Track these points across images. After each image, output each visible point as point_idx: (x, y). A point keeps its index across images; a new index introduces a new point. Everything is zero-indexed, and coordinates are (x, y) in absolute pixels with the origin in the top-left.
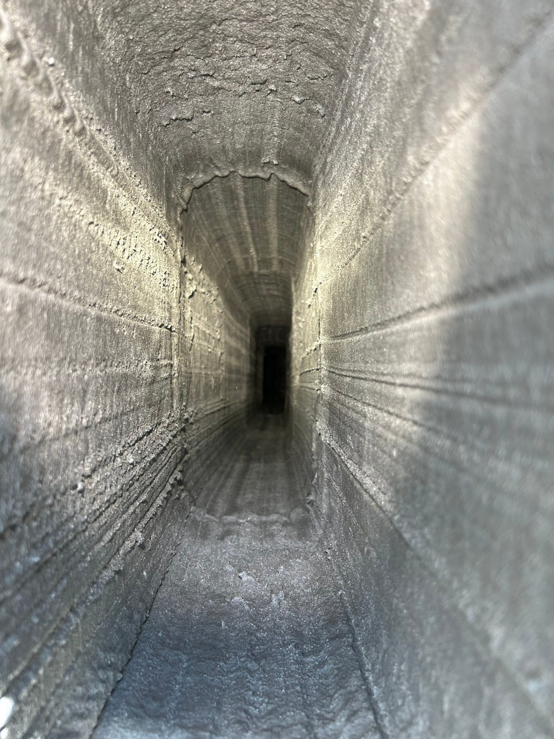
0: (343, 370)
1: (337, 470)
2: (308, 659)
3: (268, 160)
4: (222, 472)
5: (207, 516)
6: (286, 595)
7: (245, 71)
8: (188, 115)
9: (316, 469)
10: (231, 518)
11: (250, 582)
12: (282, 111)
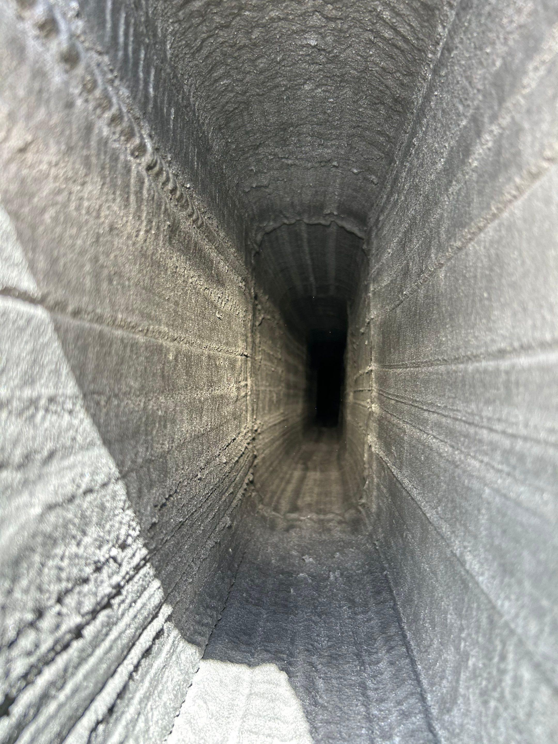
0: (390, 394)
1: (385, 475)
2: (359, 617)
3: (329, 212)
4: (282, 479)
5: (273, 513)
6: (342, 574)
7: (314, 154)
8: (265, 183)
9: (368, 476)
10: (294, 516)
11: (312, 564)
12: (343, 178)
